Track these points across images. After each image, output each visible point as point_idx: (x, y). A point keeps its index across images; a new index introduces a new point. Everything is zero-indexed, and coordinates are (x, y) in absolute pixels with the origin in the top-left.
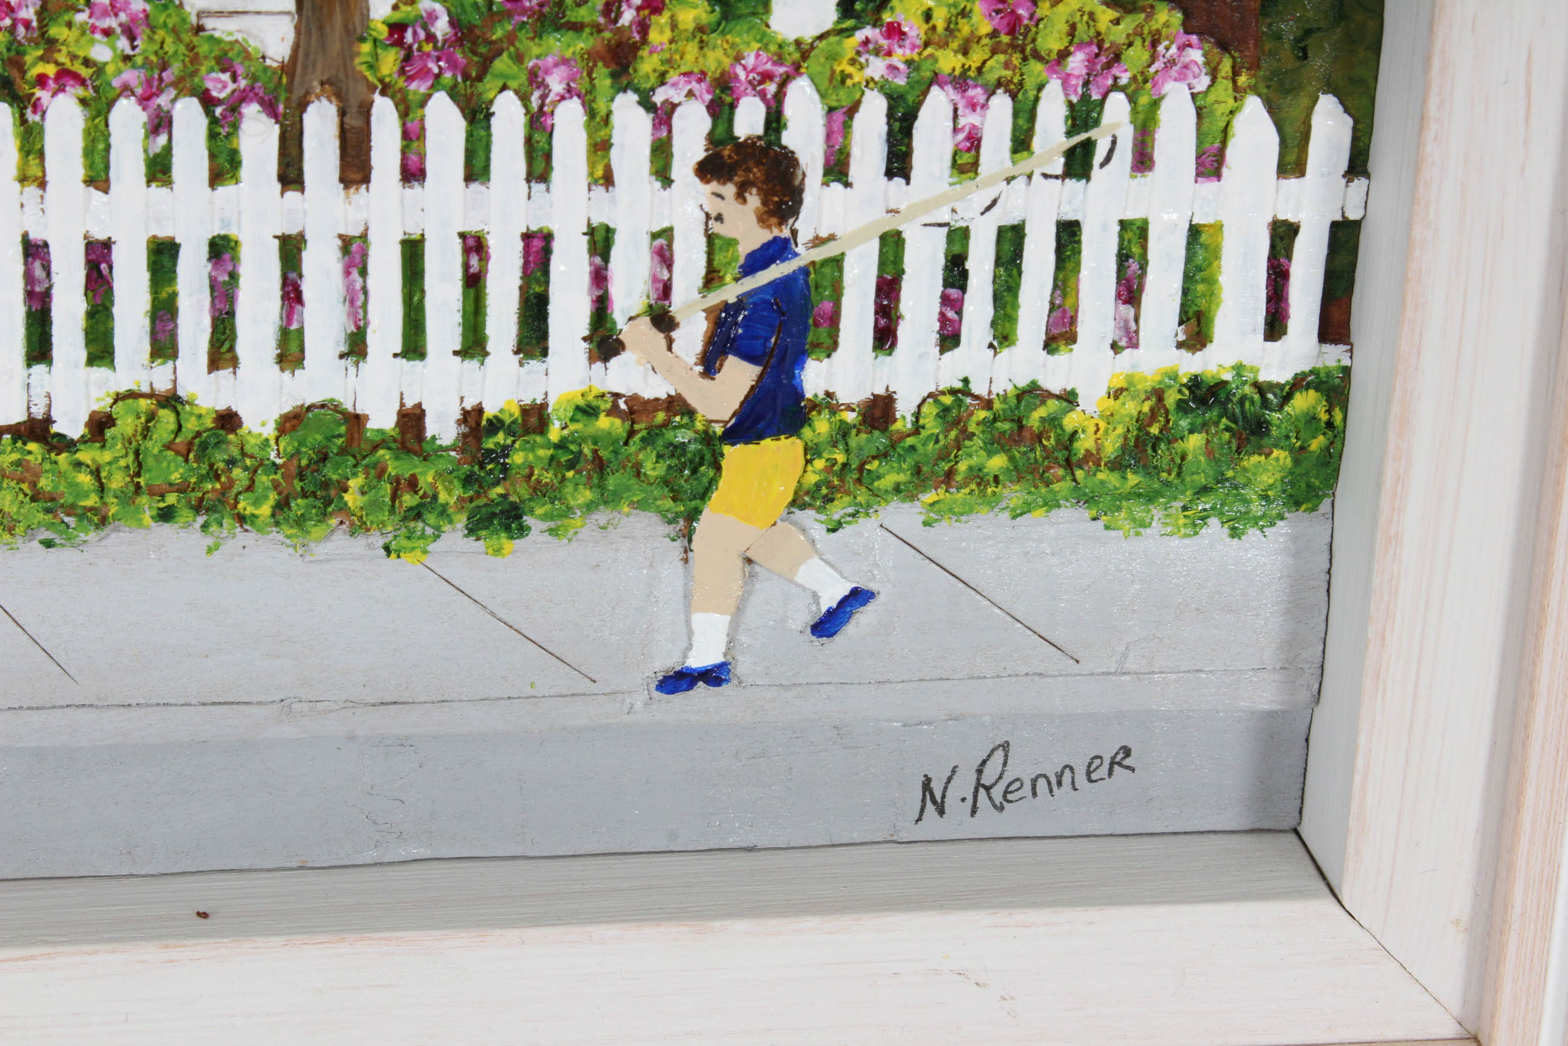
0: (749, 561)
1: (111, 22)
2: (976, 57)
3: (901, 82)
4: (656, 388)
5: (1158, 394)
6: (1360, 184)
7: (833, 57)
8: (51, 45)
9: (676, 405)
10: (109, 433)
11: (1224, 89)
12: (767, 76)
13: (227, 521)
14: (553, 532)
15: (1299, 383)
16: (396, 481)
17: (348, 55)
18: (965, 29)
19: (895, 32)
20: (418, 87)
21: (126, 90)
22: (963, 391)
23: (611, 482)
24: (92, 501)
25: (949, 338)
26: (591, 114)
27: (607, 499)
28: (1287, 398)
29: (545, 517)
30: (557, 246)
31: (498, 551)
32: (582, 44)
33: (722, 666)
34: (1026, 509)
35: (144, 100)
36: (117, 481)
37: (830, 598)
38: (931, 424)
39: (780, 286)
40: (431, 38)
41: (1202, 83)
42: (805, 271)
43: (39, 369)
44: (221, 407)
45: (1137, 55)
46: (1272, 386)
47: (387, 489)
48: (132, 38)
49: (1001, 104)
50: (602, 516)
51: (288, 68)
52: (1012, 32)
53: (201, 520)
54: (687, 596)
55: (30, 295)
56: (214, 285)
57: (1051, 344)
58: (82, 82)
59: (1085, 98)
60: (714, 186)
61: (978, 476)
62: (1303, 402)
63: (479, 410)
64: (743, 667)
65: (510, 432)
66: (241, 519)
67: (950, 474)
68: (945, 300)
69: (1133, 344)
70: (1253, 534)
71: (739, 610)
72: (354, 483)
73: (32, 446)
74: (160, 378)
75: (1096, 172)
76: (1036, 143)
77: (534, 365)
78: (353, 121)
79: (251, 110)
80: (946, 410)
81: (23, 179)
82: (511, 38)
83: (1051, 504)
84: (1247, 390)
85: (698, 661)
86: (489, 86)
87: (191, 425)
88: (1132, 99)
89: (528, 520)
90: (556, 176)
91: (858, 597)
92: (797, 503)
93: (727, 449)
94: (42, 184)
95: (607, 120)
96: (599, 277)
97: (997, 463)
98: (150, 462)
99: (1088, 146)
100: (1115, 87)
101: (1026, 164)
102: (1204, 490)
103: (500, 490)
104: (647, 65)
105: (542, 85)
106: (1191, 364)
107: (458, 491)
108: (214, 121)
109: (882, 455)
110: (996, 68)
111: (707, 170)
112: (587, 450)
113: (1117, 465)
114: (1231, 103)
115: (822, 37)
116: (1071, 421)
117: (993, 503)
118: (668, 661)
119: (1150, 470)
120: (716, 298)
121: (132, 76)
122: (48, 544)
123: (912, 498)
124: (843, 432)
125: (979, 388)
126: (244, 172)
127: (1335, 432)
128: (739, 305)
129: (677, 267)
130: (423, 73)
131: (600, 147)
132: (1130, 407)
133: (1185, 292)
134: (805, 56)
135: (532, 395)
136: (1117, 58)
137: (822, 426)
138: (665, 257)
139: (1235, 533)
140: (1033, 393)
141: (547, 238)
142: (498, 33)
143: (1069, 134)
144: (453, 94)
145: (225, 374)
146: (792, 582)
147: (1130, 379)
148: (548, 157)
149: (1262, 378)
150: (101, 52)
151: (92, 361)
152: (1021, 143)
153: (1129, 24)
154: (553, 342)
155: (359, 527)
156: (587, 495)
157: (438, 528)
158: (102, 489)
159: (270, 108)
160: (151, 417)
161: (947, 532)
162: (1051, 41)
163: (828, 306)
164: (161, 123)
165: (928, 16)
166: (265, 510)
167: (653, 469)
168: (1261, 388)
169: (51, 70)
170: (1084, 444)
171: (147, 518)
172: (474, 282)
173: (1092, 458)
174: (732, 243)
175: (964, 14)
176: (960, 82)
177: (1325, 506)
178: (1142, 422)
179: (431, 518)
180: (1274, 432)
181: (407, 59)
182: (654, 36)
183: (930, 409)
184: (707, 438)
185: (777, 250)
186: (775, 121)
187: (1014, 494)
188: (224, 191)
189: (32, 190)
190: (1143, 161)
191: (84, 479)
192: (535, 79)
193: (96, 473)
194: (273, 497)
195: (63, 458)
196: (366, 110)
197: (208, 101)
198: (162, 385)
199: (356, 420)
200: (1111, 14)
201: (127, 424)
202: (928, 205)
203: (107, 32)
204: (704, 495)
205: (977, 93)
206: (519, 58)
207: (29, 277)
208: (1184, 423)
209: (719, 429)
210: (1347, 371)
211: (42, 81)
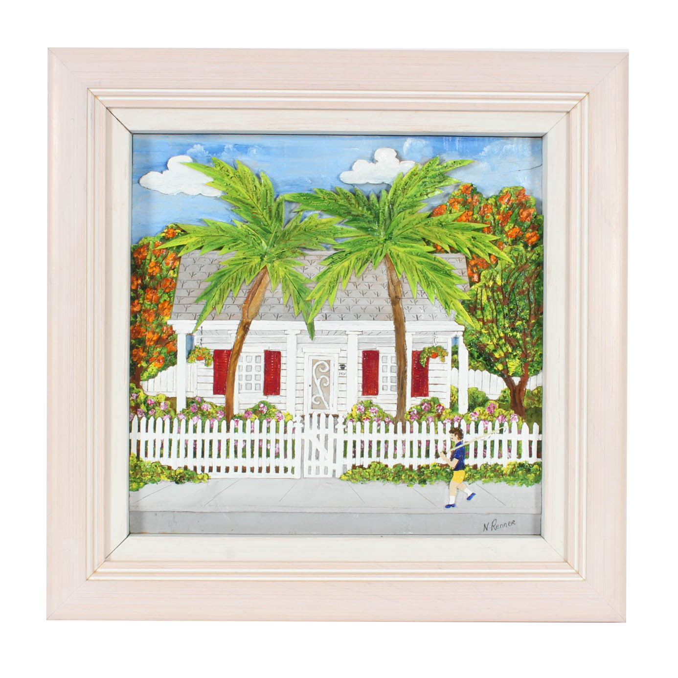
0: (458, 489)
1: (374, 411)
2: (486, 417)
3: (476, 420)
4: (444, 463)
5: (514, 465)
6: (541, 435)
7: (467, 417)
8: (366, 414)
9: (447, 465)
10: (371, 467)
11: (521, 421)
12: (458, 419)
13: (386, 481)
14: (430, 484)
15: (535, 464)
16: (409, 475)
17: (403, 416)
18: (485, 413)
19: (475, 413)
20: (412, 420)
21: (375, 420)
22: (487, 464)
23: (438, 476)
24: (368, 477)
25: (485, 456)
26: (435, 424)
27: (438, 479)
28: (533, 466)
29: (430, 482)
30: (431, 442)
31: (422, 486)
32: (434, 414)
33: (454, 504)
34: (497, 482)
35: (377, 422)
36: (372, 474)
37: (469, 495)
38: (482, 468)
39: (461, 448)
40: (414, 414)
41: (518, 420)
42: (464, 446)
43: (362, 458)
44: (386, 464)
45: (508, 417)
46: (531, 464)
47: (408, 476)
48: (376, 413)
49: (490, 423)
50: (437, 482)
51: (396, 418)
52: (491, 413)
53: (382, 480)
54: (449, 493)
55: (361, 448)
56: (385, 447)
57: (499, 457)
58: (369, 419)
59: (502, 423)
60: (452, 434)
61: (490, 477)
62: (536, 466)
63: (420, 465)
64: (457, 505)
65: (424, 468)
66: (388, 480)
67: (486, 476)
68: (484, 451)
69: (510, 457)
70: (530, 486)
71: (456, 496)
72: (403, 475)
73: (361, 469)
74: (378, 460)
75: (504, 433)
76: (495, 429)
77: (427, 459)
78: (404, 425)
79: (391, 423)
80: (484, 467)
81: (361, 432)
82: (424, 414)
83: (500, 481)
84: (527, 464)
85: (450, 503)
86: (422, 420)
87: (382, 466)
88: (508, 423)
89: (427, 482)
90: (430, 433)
91: (473, 494)
92: (464, 480)
93: (454, 472)
94: (364, 432)
95: (437, 425)
96: (436, 447)
97: (492, 475)
98: (376, 471)
99: (502, 429)
100: (506, 421)
101: (494, 431)
102: (522, 480)
103: (423, 477)
104: (442, 417)
105: (429, 420)
106: (519, 461)
107: (417, 477)
108: (386, 425)
109: (476, 473)
110: (489, 418)
111: (451, 432)
112: (435, 471)
113: (509, 475)
114: (522, 424)
115: (466, 414)
116: (502, 469)
117: (492, 481)
118: (447, 504)
119: (515, 476)
120: (452, 450)
121: (376, 418)
122: (362, 483)
123: (480, 479)
124: (470, 470)
125: (489, 464)
126: (390, 431)
127: (541, 472)
128: (455, 451)
129: (447, 446)
130: (413, 418)
131: (436, 429)
132: (511, 467)
133: (518, 451)
134: (463, 416)
135: (427, 463)
136: (505, 417)
137: (467, 469)
138: (445, 444)
139: (527, 487)
140: (496, 464)
141: (429, 441)
142: (423, 413)
143: (500, 427)
144: (417, 421)
145: (386, 459)
146: (464, 492)
147: (511, 463)
148: (429, 430)
149: (529, 463)
150: (372, 415)
151: (369, 457)
152: (493, 429)
153: (507, 412)
154: (430, 456)
155: (404, 482)
156: (435, 478)
157: (414, 482)
158: (369, 475)
159: (393, 423)
160: (376, 465)
161: (486, 485)
162: (497, 415)
163: (467, 452)
164: (379, 425)
165: (480, 411)
166: (391, 479)
167: (444, 474)
168: (529, 465)
169: (365, 417)
170: (504, 472)
171: (375, 480)
172: (419, 447)
173: (506, 474)
174: (454, 442)
175: (484, 411)
176: (484, 420)
177: (540, 483)
178: (513, 469)
179: (414, 481)
180: (532, 471)
181: (411, 416)
182: (443, 413)
183: (482, 467)
184: (451, 470)
185: (460, 443)
186: (460, 425)
187: (495, 480)
188: (387, 434)
189: (362, 434)
190: (510, 432)
191: (367, 474)
192: (428, 419)
193: (369, 473)
194: (392, 477)
195: (365, 471)
196: (405, 423)
197: (385, 422)
198: (378, 461)
199: (403, 467)
200: (505, 411)
201: (373, 466)
202: (480, 437)
203: (373, 413)
204: (451, 479)
205: (487, 422)
206: (425, 416)
207: (361, 446)
208: (519, 469)
209: (453, 469)
210: (541, 462)
211: (364, 419)
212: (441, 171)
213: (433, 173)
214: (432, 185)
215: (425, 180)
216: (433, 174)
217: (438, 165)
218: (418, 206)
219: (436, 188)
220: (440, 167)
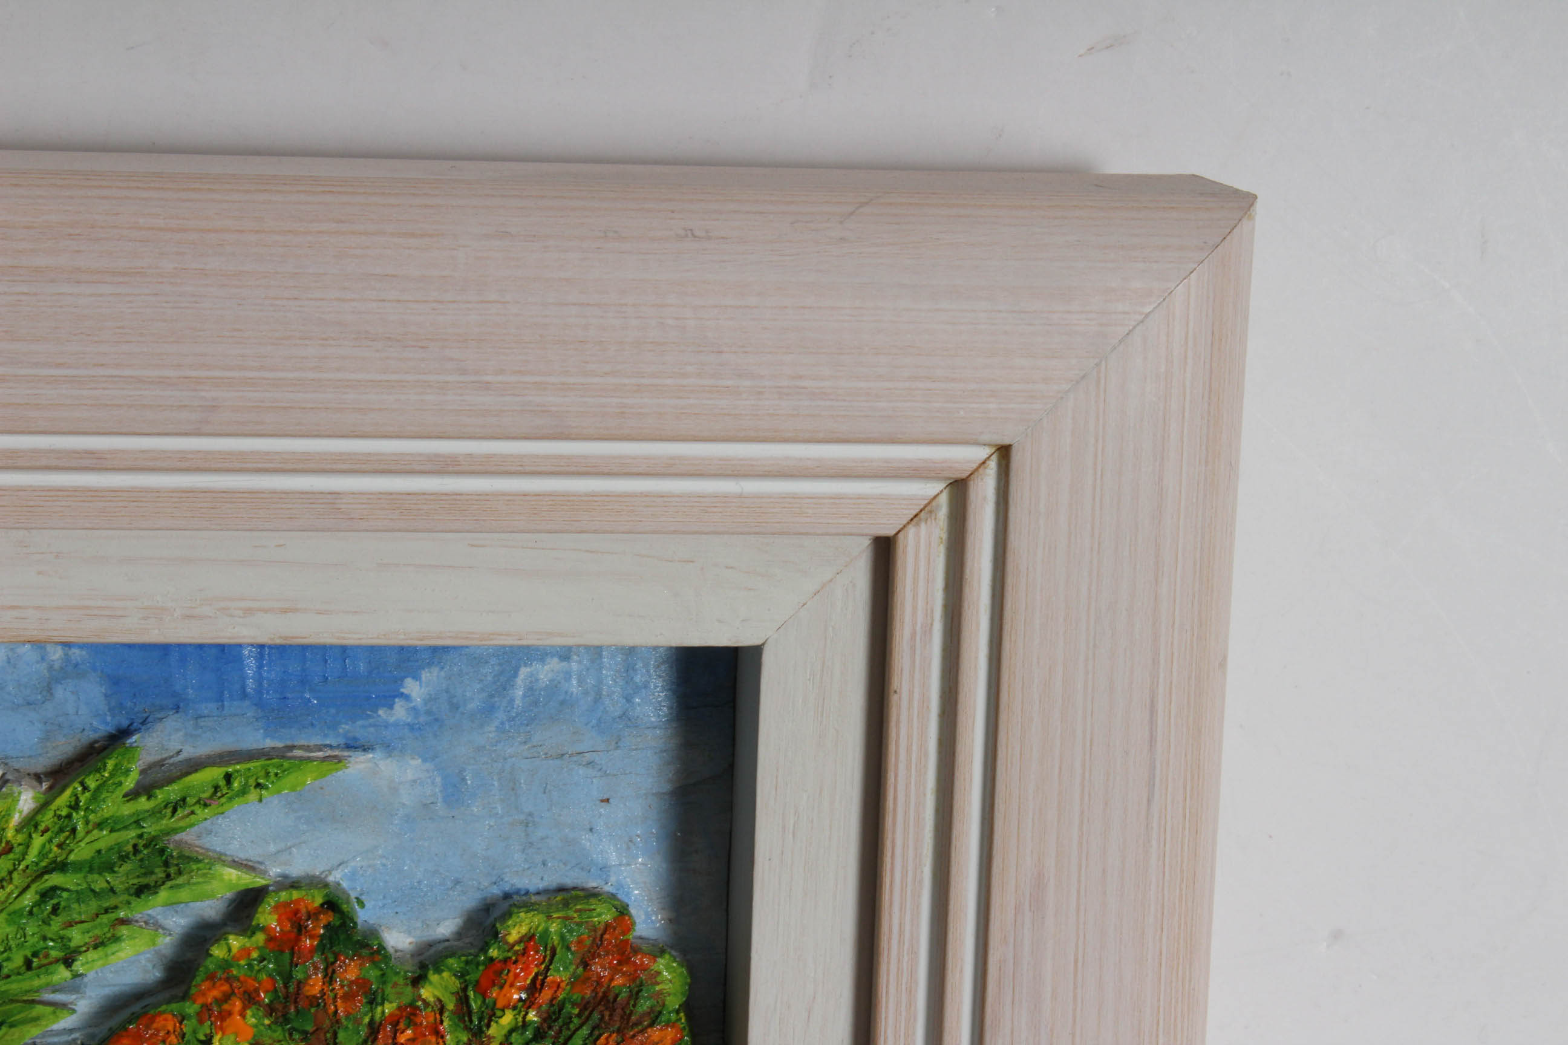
212: (150, 828)
213: (105, 839)
214: (94, 905)
215: (55, 879)
216: (101, 845)
217: (132, 795)
218: (12, 1026)
219: (124, 922)
220: (143, 803)
